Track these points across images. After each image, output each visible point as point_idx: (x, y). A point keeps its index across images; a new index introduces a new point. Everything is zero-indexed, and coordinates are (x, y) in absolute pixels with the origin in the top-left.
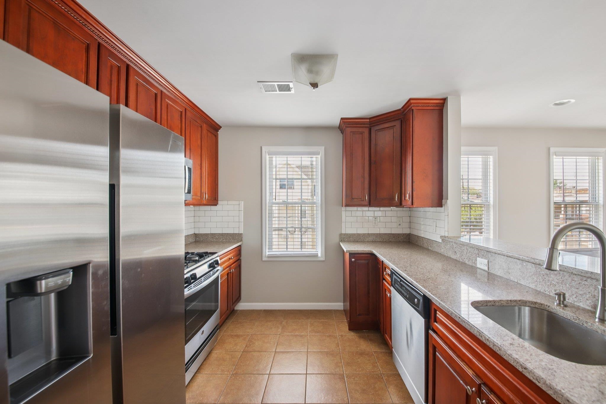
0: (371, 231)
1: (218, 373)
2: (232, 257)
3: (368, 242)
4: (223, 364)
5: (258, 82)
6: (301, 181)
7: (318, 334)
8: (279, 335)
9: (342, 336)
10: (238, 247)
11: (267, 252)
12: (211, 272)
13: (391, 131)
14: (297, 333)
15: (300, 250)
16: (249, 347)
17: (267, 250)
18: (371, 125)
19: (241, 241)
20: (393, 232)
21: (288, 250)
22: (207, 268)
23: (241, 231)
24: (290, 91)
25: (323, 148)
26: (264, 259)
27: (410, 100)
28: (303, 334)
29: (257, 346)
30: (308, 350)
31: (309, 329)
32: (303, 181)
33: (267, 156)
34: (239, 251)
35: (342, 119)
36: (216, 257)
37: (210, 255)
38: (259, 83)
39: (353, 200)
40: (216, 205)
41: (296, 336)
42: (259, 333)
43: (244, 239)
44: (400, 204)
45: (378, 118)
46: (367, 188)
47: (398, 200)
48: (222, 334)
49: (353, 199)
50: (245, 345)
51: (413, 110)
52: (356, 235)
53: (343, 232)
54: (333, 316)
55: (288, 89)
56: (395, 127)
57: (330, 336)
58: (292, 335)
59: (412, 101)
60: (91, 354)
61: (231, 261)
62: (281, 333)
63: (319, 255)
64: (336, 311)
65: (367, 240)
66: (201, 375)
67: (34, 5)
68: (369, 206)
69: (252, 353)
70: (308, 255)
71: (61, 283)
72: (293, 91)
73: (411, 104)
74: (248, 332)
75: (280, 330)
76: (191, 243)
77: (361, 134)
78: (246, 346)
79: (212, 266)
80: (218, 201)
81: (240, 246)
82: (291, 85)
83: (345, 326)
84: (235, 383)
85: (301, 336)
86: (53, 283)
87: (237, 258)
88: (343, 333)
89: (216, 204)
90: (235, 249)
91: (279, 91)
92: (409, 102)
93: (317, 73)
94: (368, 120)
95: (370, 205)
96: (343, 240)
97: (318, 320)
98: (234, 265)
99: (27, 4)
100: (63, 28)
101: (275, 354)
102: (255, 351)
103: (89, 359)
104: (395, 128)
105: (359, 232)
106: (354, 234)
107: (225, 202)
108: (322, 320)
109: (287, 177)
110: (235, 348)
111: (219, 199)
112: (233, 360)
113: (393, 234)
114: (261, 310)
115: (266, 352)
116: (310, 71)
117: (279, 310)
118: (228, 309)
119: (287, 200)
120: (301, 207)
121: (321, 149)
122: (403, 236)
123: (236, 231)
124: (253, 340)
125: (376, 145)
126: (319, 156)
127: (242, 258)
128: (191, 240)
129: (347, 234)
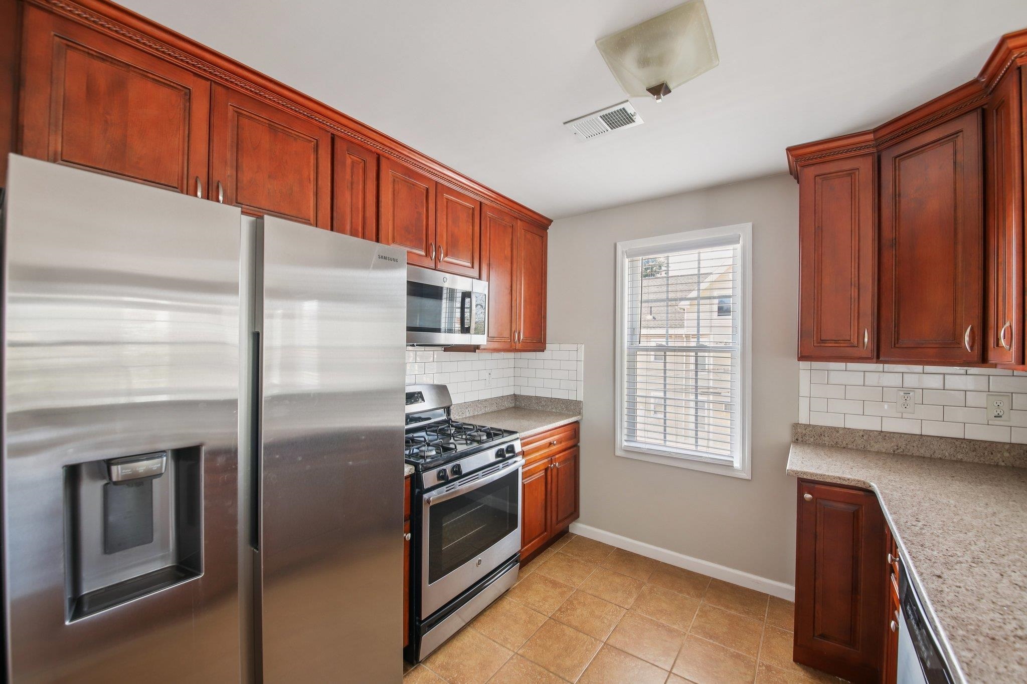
0: (893, 426)
1: (497, 640)
2: (553, 442)
3: (878, 453)
4: (512, 627)
5: (565, 123)
6: (699, 302)
7: (711, 641)
8: (625, 611)
9: (769, 668)
10: (573, 424)
11: (622, 440)
12: (501, 465)
13: (948, 149)
14: (663, 621)
15: (694, 448)
16: (563, 612)
17: (625, 438)
18: (880, 148)
19: (580, 414)
20: (968, 436)
21: (668, 443)
22: (495, 457)
23: (580, 398)
24: (634, 121)
25: (749, 225)
26: (619, 453)
27: (1004, 39)
28: (675, 627)
29: (578, 617)
30: (672, 669)
31: (694, 621)
32: (702, 302)
33: (627, 261)
34: (574, 430)
35: (789, 150)
36: (515, 440)
37: (505, 434)
38: (567, 125)
39: (823, 345)
40: (543, 351)
41: (659, 625)
42: (590, 592)
43: (584, 411)
44: (983, 359)
45: (901, 123)
46: (870, 312)
47: (972, 347)
48: (532, 570)
49: (823, 341)
50: (560, 605)
51: (1019, 69)
52: (841, 432)
53: (803, 419)
54: (765, 611)
55: (628, 119)
56: (960, 134)
57: (738, 656)
58: (652, 620)
59: (1011, 44)
60: (202, 572)
61: (554, 448)
62: (631, 608)
63: (737, 464)
64: (776, 602)
65: (876, 447)
66: (474, 632)
67: (243, 110)
68: (875, 360)
69: (564, 627)
70: (709, 461)
71: (142, 471)
72: (639, 120)
73: (1010, 51)
74: (574, 584)
75: (631, 601)
76: (507, 409)
77: (850, 175)
78: (560, 610)
79: (504, 455)
80: (545, 344)
81: (577, 422)
82: (630, 110)
83: (785, 647)
84: (513, 672)
85: (670, 631)
86: (130, 470)
87: (570, 443)
88: (774, 664)
89: (542, 349)
90: (562, 428)
91: (612, 129)
92: (1004, 49)
93: (661, 61)
94: (871, 136)
95: (878, 357)
96: (800, 439)
97: (723, 608)
98: (561, 455)
99: (235, 111)
100: (282, 128)
101: (603, 648)
102: (570, 626)
103: (198, 580)
104: (960, 138)
105: (849, 425)
106: (836, 430)
107: (556, 346)
108: (733, 612)
109: (668, 297)
110: (541, 604)
111: (547, 341)
112: (529, 626)
113: (970, 441)
114: (612, 547)
115: (588, 635)
116: (644, 62)
117: (645, 558)
118: (545, 530)
119: (667, 344)
120: (696, 357)
121: (745, 230)
122: (1009, 451)
123: (573, 398)
124: (575, 602)
125: (897, 196)
126: (738, 246)
127: (582, 444)
128: (508, 404)
129: (814, 426)
